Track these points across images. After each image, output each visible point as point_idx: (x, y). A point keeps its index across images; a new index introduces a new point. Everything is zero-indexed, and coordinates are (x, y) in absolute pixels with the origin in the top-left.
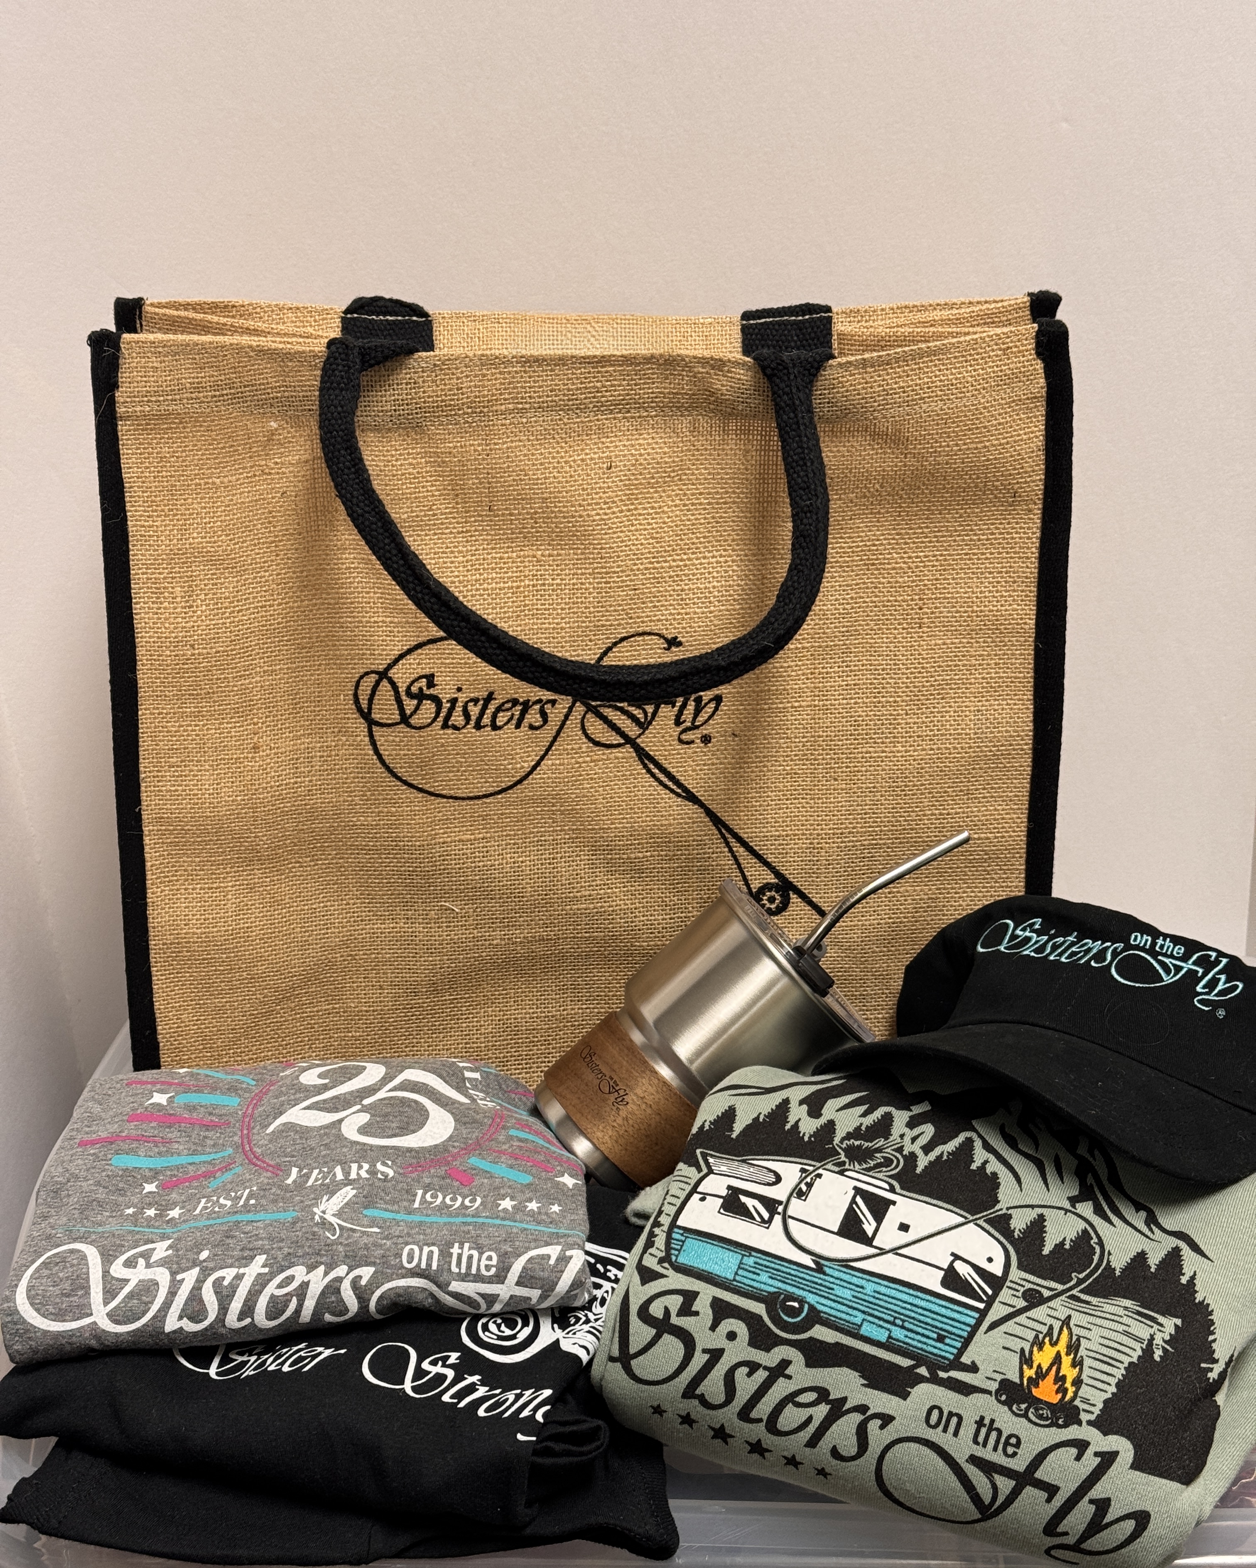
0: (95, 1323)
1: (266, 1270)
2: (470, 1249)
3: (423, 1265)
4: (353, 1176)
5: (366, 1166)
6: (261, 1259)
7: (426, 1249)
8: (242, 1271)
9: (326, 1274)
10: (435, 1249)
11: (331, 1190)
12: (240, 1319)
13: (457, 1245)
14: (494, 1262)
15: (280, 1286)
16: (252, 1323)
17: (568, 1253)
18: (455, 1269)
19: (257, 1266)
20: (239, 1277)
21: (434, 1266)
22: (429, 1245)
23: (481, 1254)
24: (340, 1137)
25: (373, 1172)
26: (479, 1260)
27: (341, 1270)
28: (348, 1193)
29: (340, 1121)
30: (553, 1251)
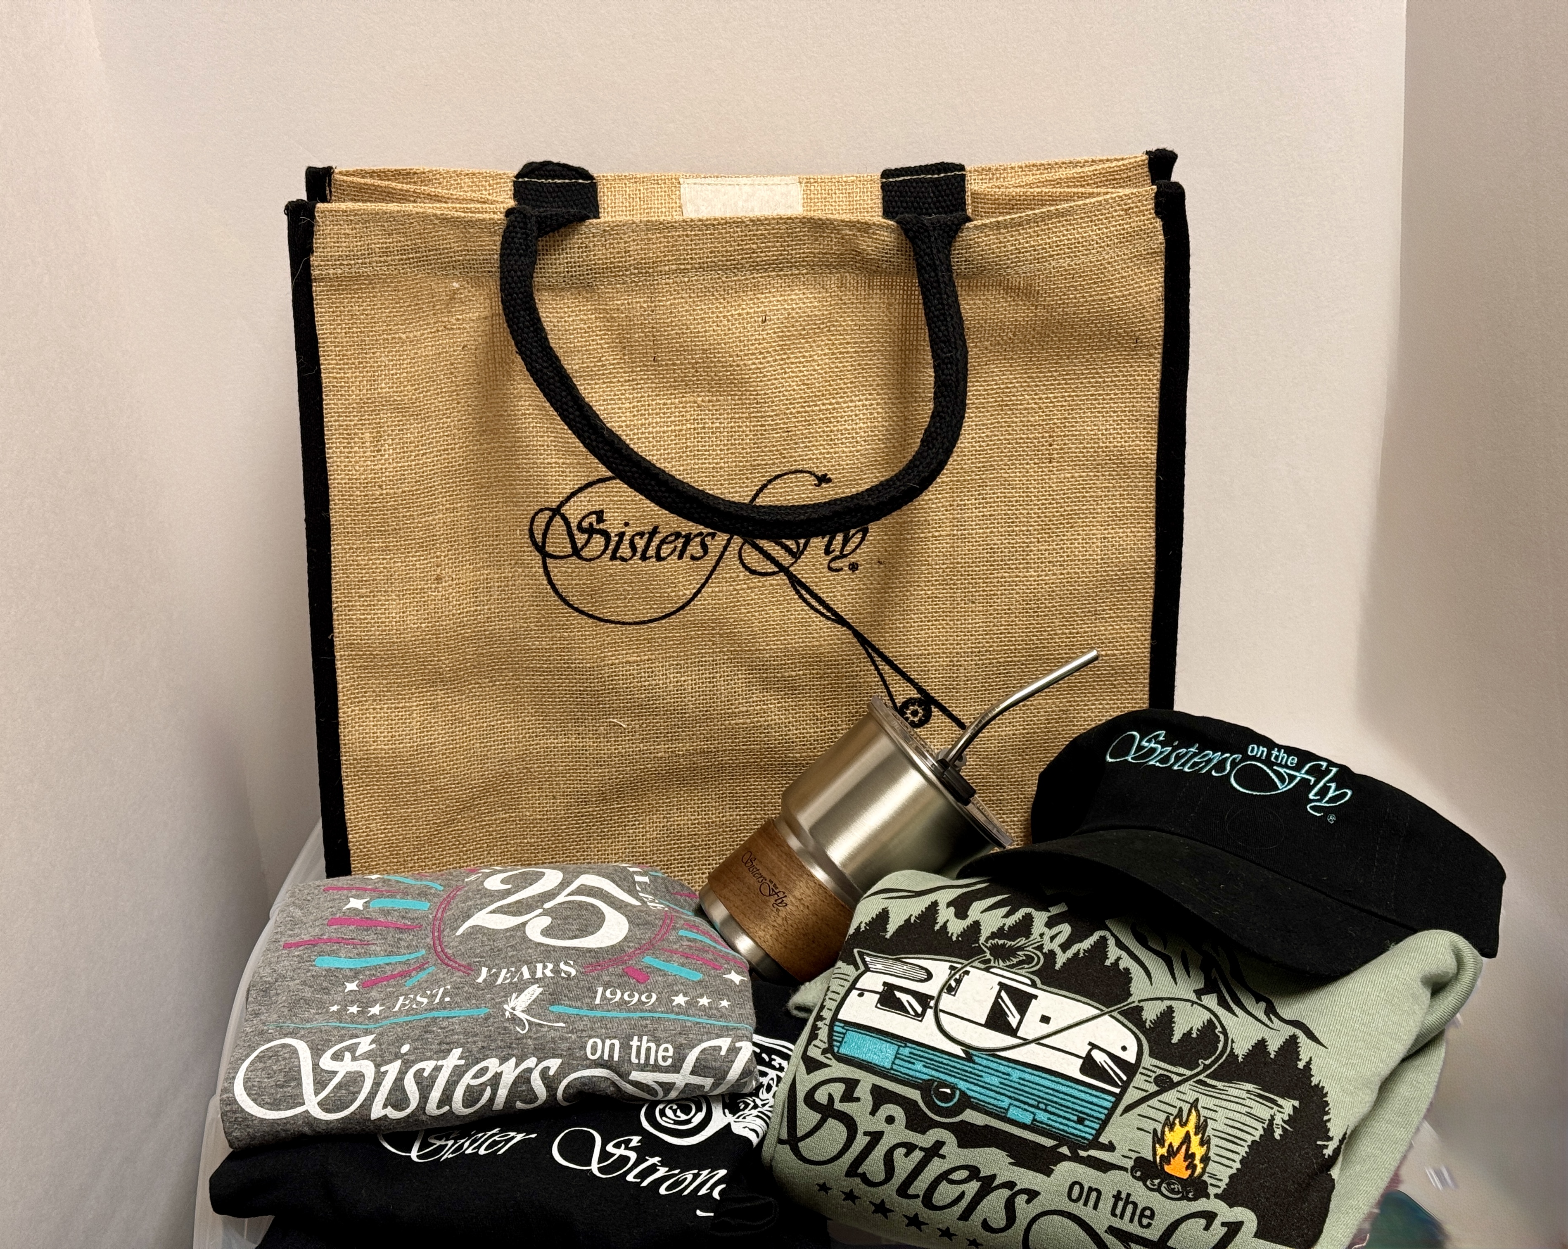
0: (307, 1112)
1: (462, 1062)
2: (648, 1041)
3: (606, 1057)
4: (539, 975)
5: (550, 966)
6: (457, 1052)
7: (608, 1042)
8: (440, 1063)
9: (517, 1065)
10: (616, 1042)
11: (520, 988)
12: (439, 1107)
13: (636, 1038)
14: (670, 1053)
15: (475, 1077)
16: (450, 1111)
17: (738, 1045)
18: (634, 1060)
19: (454, 1059)
20: (437, 1069)
21: (616, 1058)
22: (610, 1038)
23: (658, 1046)
24: (525, 939)
25: (556, 971)
26: (657, 1052)
27: (531, 1062)
28: (535, 991)
29: (524, 924)
30: (724, 1043)
